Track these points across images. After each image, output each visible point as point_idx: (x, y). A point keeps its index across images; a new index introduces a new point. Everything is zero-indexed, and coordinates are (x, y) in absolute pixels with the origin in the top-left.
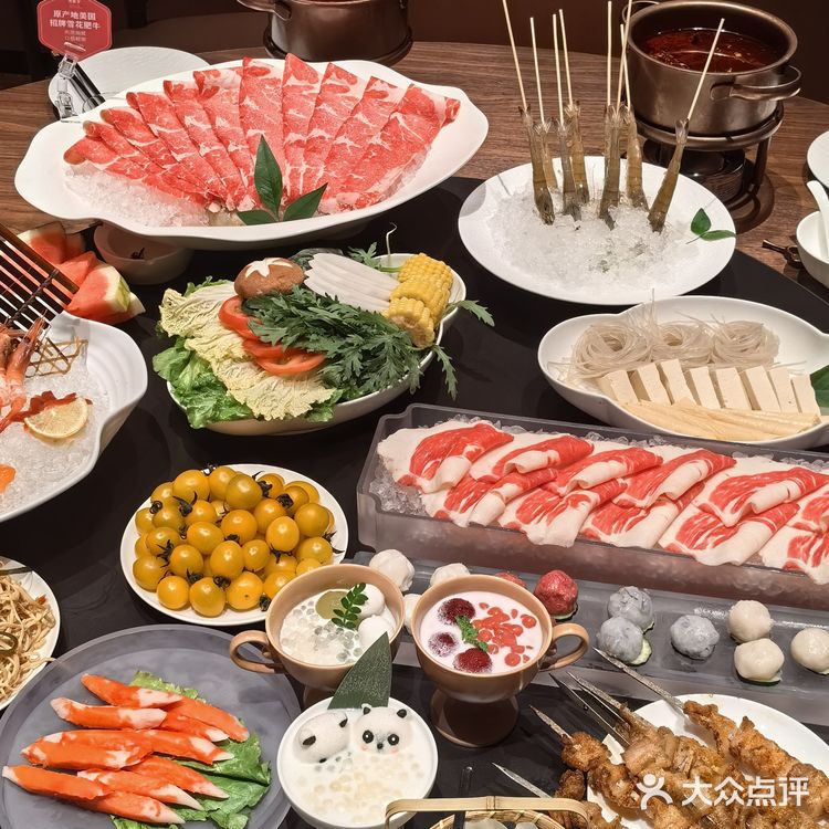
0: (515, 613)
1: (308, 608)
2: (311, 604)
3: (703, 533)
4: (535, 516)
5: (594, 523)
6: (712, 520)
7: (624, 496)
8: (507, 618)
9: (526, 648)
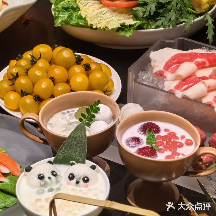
0: (183, 137)
1: (71, 113)
2: (73, 111)
8: (177, 138)
9: (181, 154)
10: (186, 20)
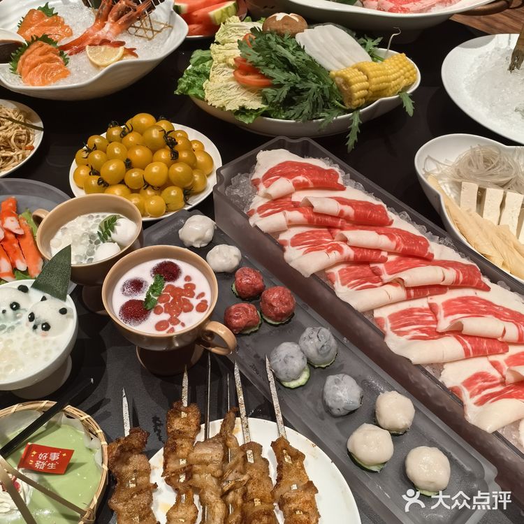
0: (201, 295)
3: (414, 324)
4: (302, 245)
5: (341, 272)
6: (431, 319)
7: (381, 266)
9: (180, 323)
10: (327, 115)
